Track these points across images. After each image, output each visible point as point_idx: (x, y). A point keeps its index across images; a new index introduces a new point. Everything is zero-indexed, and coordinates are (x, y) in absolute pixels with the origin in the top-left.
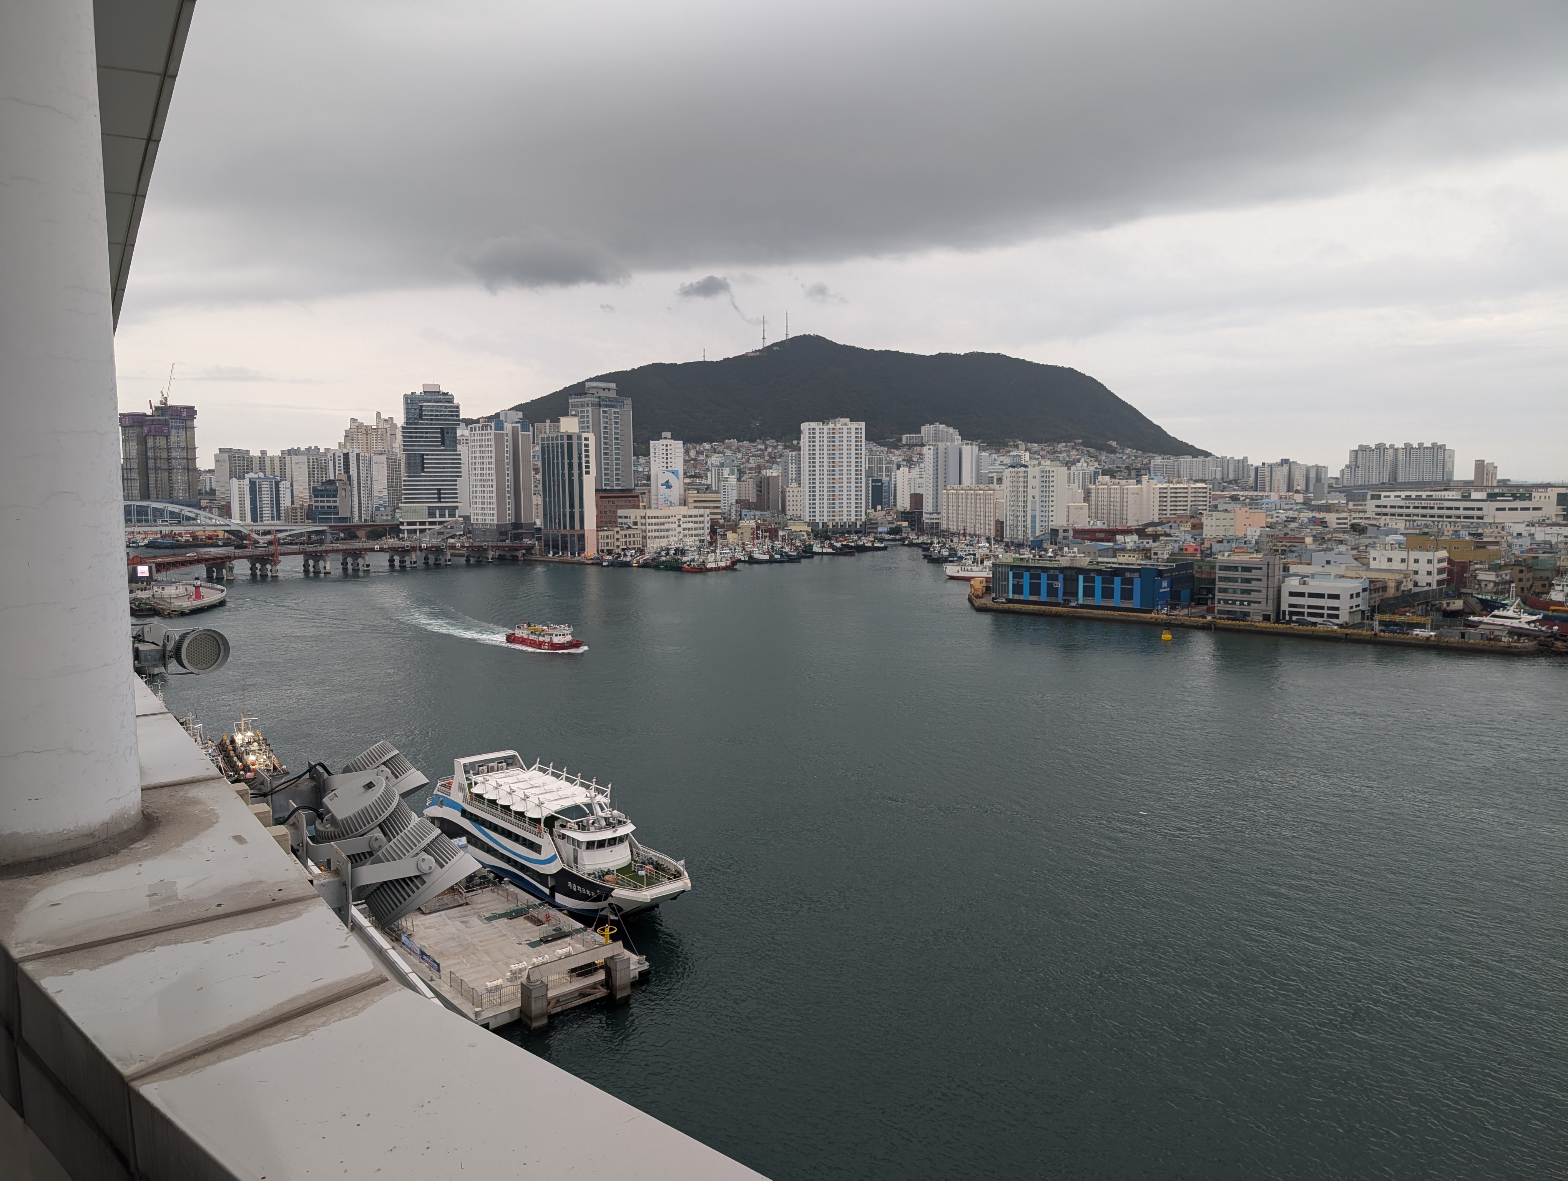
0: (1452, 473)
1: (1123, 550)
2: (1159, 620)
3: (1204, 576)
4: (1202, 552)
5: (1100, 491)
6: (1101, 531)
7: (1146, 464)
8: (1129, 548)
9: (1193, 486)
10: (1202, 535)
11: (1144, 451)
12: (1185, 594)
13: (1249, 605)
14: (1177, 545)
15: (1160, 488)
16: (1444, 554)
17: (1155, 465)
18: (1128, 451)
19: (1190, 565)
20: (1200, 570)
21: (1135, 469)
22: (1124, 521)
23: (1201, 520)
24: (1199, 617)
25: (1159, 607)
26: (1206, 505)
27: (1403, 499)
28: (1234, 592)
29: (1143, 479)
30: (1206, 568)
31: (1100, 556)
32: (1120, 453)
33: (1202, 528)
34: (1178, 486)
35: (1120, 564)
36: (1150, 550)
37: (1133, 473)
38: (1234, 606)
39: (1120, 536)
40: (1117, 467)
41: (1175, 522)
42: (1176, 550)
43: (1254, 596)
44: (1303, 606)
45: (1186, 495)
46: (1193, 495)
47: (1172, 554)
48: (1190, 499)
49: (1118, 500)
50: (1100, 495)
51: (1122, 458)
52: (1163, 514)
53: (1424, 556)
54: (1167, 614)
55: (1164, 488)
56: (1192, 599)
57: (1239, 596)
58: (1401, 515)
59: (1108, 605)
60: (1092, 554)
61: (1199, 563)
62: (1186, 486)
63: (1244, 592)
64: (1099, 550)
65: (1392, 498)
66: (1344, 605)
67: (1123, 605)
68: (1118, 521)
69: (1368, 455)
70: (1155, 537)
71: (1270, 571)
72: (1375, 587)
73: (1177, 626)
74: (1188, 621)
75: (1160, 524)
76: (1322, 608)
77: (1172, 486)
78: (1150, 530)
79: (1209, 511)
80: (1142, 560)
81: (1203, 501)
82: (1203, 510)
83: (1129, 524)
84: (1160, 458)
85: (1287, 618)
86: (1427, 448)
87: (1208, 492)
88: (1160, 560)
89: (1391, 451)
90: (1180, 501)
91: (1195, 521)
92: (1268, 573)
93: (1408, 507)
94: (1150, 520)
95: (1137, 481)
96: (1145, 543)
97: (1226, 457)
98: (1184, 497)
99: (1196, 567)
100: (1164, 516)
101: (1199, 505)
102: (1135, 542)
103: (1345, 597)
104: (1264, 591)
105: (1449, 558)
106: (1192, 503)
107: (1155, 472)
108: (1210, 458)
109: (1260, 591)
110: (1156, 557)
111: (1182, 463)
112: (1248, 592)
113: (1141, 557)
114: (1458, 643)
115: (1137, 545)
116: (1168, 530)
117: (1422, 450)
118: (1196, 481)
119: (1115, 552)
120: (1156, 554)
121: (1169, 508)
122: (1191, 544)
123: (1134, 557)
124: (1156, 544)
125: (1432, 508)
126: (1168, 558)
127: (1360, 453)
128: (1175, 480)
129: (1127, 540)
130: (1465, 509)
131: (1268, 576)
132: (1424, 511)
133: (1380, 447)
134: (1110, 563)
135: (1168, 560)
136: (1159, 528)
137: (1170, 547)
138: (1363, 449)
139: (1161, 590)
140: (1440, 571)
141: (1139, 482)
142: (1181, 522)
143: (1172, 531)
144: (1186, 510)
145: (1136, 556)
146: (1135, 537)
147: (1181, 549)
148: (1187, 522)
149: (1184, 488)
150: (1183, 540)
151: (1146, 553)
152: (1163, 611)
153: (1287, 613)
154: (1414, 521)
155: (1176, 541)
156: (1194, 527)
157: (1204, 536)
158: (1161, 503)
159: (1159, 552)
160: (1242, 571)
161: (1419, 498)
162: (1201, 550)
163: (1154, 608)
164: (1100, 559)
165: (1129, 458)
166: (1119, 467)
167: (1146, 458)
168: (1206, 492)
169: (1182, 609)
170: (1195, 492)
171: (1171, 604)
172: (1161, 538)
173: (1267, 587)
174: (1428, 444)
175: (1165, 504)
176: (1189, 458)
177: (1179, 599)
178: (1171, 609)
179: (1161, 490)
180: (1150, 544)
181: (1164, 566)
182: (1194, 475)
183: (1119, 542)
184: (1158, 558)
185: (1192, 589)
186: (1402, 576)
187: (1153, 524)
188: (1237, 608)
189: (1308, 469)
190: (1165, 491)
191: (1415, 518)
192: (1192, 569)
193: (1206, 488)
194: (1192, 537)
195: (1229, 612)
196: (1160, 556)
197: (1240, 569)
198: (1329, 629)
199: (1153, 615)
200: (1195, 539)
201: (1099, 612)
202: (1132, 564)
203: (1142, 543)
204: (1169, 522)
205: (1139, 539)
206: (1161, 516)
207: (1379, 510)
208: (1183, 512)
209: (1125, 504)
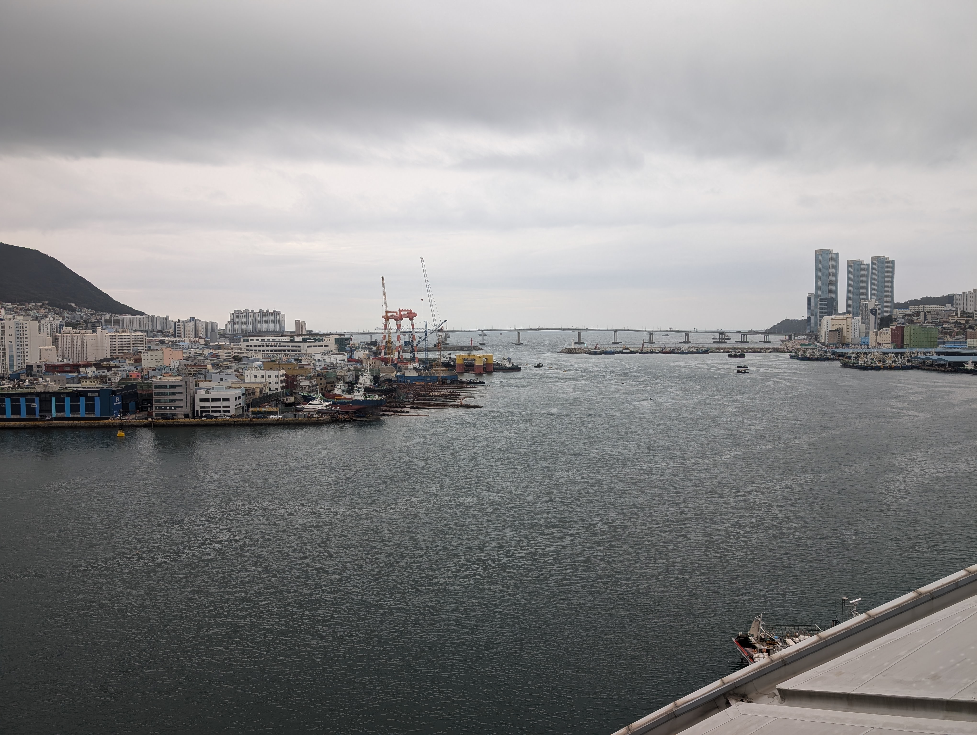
0: (284, 326)
1: (86, 378)
2: (115, 424)
3: (145, 393)
4: (142, 377)
5: (65, 338)
6: (67, 365)
7: (99, 319)
8: (90, 376)
9: (133, 334)
10: (142, 366)
11: (97, 311)
12: (132, 405)
13: (175, 409)
14: (124, 373)
15: (110, 336)
16: (283, 372)
17: (105, 320)
18: (85, 310)
19: (134, 386)
20: (141, 389)
21: (91, 322)
22: (85, 358)
23: (140, 356)
24: (143, 419)
25: (114, 415)
26: (143, 347)
27: (260, 341)
28: (165, 402)
29: (97, 330)
30: (146, 387)
31: (68, 383)
32: (78, 311)
33: (142, 362)
34: (123, 334)
35: (83, 388)
36: (105, 377)
37: (90, 325)
38: (166, 410)
39: (83, 369)
40: (77, 321)
41: (122, 358)
42: (124, 377)
43: (178, 403)
44: (208, 407)
45: (129, 340)
46: (134, 340)
47: (121, 379)
48: (132, 343)
49: (79, 344)
50: (65, 340)
51: (81, 315)
52: (113, 353)
53: (273, 373)
54: (120, 419)
55: (113, 336)
56: (137, 408)
57: (169, 404)
58: (260, 351)
59: (76, 416)
60: (61, 382)
61: (141, 384)
62: (128, 334)
63: (171, 401)
64: (66, 379)
65: (255, 340)
66: (232, 404)
67: (88, 416)
68: (80, 358)
69: (240, 316)
70: (109, 368)
71: (187, 387)
72: (249, 392)
73: (128, 426)
74: (136, 422)
75: (112, 359)
76: (220, 407)
77: (118, 334)
78: (104, 364)
79: (146, 350)
80: (100, 384)
81: (141, 344)
82: (141, 349)
83: (88, 360)
84: (109, 315)
85: (200, 415)
86: (271, 313)
87: (144, 338)
88: (113, 384)
89: (252, 314)
90: (125, 344)
91: (137, 357)
92: (186, 388)
93: (263, 346)
94: (105, 357)
95: (93, 331)
96: (101, 373)
97: (155, 316)
98: (128, 341)
99: (138, 387)
100: (114, 354)
101: (139, 347)
102: (94, 372)
103: (232, 399)
104: (184, 399)
105: (286, 374)
106: (134, 345)
107: (105, 325)
108: (144, 316)
109: (182, 400)
110: (111, 381)
111: (125, 319)
112: (174, 401)
113: (99, 382)
114: (293, 420)
115: (95, 374)
116: (118, 364)
117: (268, 314)
118: (135, 331)
119: (79, 380)
120: (110, 380)
121: (117, 349)
122: (135, 372)
123: (94, 382)
124: (110, 373)
125: (276, 346)
126: (118, 382)
127: (235, 315)
128: (120, 330)
129: (87, 371)
130: (292, 346)
131: (186, 390)
132: (272, 348)
133: (246, 311)
134: (76, 387)
135: (119, 384)
136: (111, 362)
137: (120, 375)
138: (237, 312)
139: (115, 404)
140: (282, 381)
141: (94, 331)
142: (127, 358)
143: (121, 364)
144: (130, 350)
145: (95, 381)
146: (94, 369)
147: (128, 376)
148: (131, 358)
149: (127, 336)
150: (129, 369)
151: (103, 379)
152: (117, 418)
153: (199, 412)
154: (267, 354)
155: (124, 370)
156: (136, 360)
157: (143, 367)
158: (112, 346)
159: (112, 378)
160: (170, 388)
161: (268, 341)
162: (141, 376)
163: (111, 416)
164: (68, 385)
165: (86, 315)
166: (79, 321)
167: (99, 315)
168: (143, 338)
169: (131, 414)
170: (135, 338)
171: (122, 413)
172: (113, 369)
173: (186, 397)
174: (271, 311)
175: (114, 346)
176: (129, 316)
177: (128, 409)
178: (123, 416)
179: (111, 337)
180: (105, 373)
181: (116, 387)
182: (134, 326)
183: (82, 373)
184: (112, 382)
185: (137, 402)
186: (263, 385)
187: (106, 360)
188: (168, 411)
189: (206, 324)
190: (114, 337)
191: (267, 352)
192: (136, 388)
193: (142, 335)
194: (135, 368)
195: (163, 414)
196: (113, 381)
197: (168, 387)
198: (225, 419)
199: (110, 421)
200: (137, 369)
201: (69, 422)
202: (93, 387)
203: (100, 372)
204: (118, 358)
205: (97, 370)
206: (112, 354)
207: (248, 348)
208: (127, 351)
209: (85, 347)
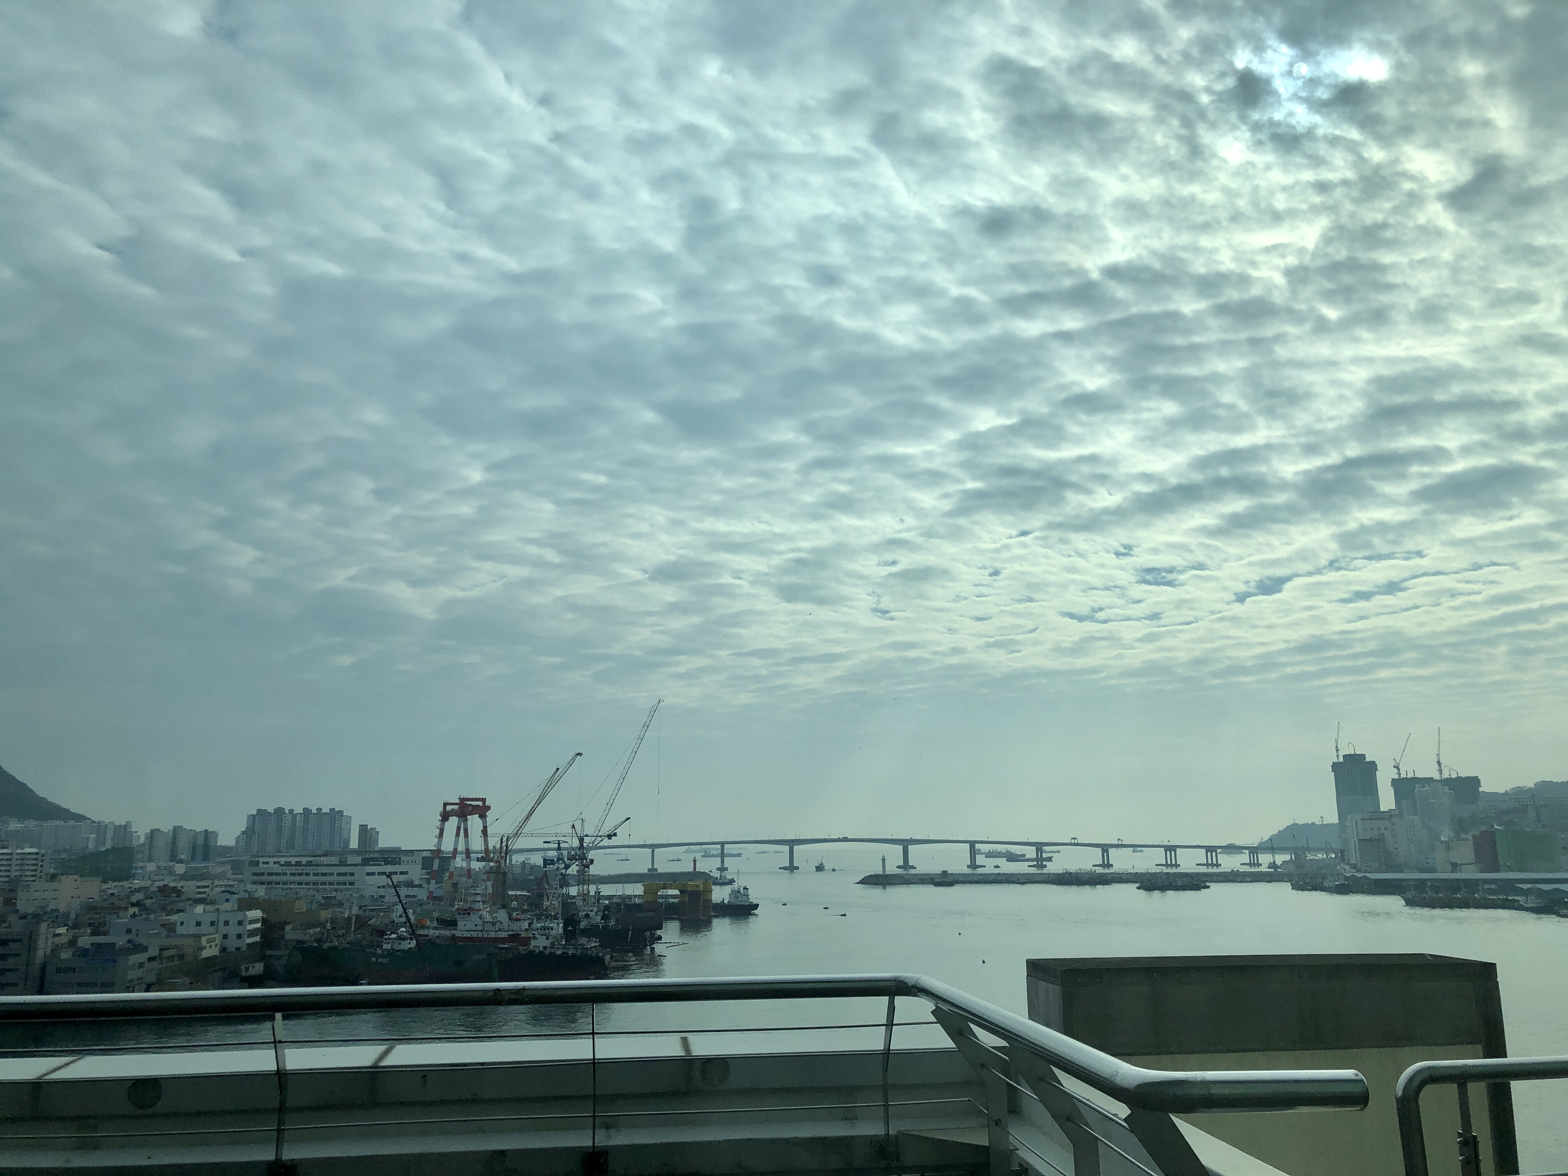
16: (258, 914)
27: (282, 865)
53: (234, 917)
58: (278, 883)
65: (272, 864)
69: (265, 820)
86: (324, 813)
89: (289, 817)
93: (285, 874)
97: (104, 822)
101: (27, 876)
105: (263, 918)
108: (84, 823)
117: (319, 815)
125: (308, 874)
127: (257, 818)
130: (339, 874)
132: (298, 878)
133: (279, 812)
138: (260, 812)
154: (291, 889)
161: (298, 864)
174: (326, 810)
176: (55, 823)
189: (196, 834)
191: (292, 886)
193: (38, 854)
207: (255, 878)
